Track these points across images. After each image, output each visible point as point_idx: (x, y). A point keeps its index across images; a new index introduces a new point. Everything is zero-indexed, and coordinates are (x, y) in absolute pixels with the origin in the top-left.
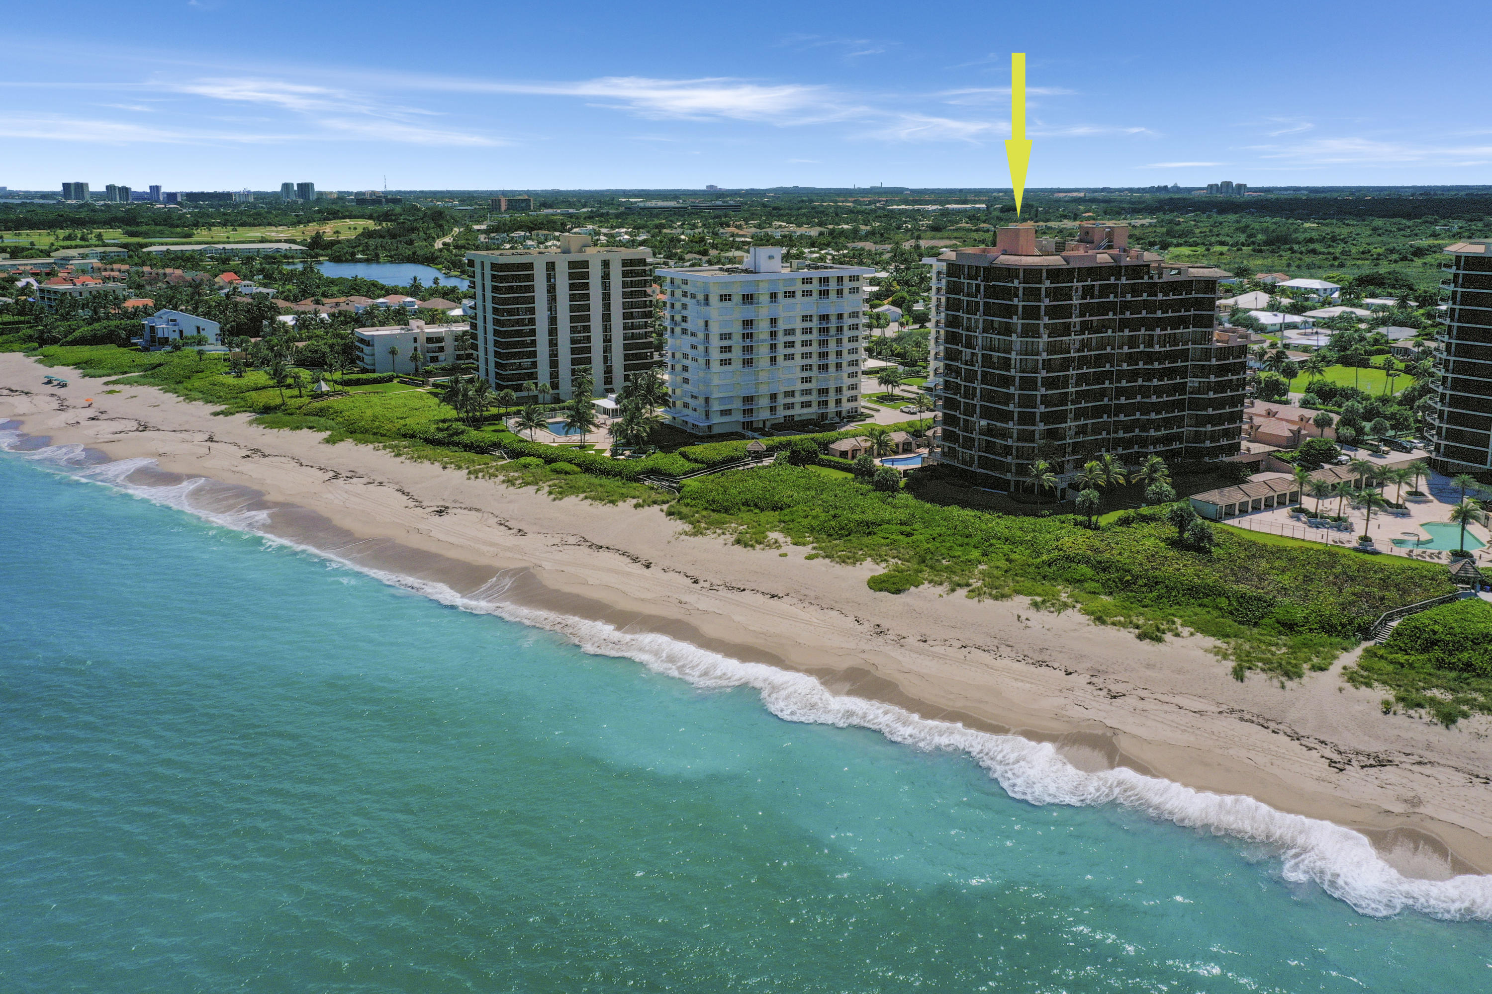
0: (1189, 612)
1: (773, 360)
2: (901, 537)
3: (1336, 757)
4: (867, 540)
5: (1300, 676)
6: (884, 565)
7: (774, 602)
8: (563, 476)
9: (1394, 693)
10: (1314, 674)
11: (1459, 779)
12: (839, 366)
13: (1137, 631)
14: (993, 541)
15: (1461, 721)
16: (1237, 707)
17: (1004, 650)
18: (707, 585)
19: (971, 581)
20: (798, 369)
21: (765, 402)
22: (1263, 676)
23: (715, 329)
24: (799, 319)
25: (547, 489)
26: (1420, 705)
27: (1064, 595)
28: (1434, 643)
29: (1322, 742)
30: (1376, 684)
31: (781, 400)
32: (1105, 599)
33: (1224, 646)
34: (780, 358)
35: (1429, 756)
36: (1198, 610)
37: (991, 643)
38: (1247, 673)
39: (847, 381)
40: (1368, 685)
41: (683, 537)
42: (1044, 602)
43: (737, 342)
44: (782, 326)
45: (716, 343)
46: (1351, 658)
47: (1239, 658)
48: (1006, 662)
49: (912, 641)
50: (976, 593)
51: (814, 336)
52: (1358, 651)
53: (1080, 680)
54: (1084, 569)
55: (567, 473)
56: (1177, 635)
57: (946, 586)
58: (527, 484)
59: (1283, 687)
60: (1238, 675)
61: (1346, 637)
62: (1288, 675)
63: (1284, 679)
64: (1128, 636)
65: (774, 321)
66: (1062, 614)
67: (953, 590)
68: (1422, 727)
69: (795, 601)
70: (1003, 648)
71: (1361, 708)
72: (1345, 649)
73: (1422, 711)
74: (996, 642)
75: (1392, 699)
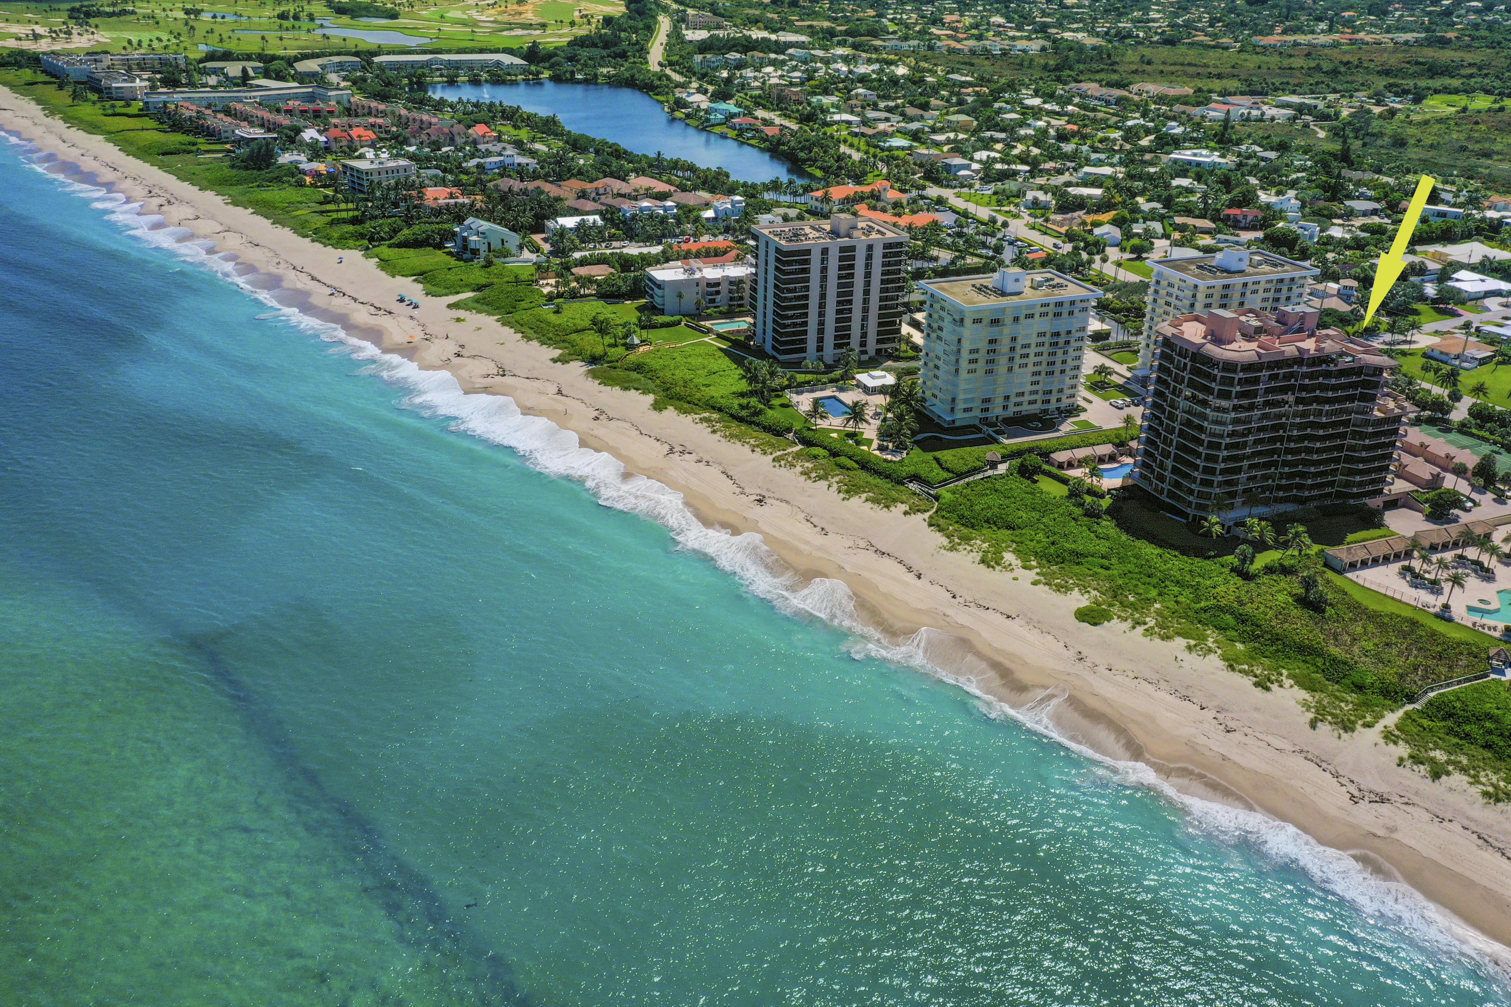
0: (1295, 666)
1: (1010, 369)
2: (1101, 570)
3: (1356, 793)
4: (1076, 569)
5: (1353, 730)
6: (1086, 596)
7: (1009, 621)
8: (844, 471)
9: (1409, 751)
10: (1363, 730)
11: (1427, 817)
12: (1063, 372)
13: (1255, 679)
14: (1167, 583)
15: (1444, 777)
16: (1305, 749)
17: (1163, 685)
18: (962, 600)
19: (1148, 619)
20: (1029, 375)
21: (999, 401)
22: (1329, 727)
23: (966, 346)
24: (1035, 335)
25: (835, 486)
26: (1422, 763)
27: (1211, 640)
28: (1451, 715)
29: (1352, 781)
30: (1401, 742)
31: (1014, 399)
32: (1239, 646)
33: (1310, 699)
34: (1016, 367)
35: (1415, 799)
36: (1301, 664)
37: (1153, 677)
38: (1319, 724)
39: (1068, 382)
40: (1395, 743)
41: (942, 551)
42: (1195, 646)
43: (982, 356)
44: (1021, 341)
45: (965, 356)
46: (1391, 719)
47: (1317, 712)
48: (1162, 694)
49: (1102, 669)
50: (1149, 632)
51: (1046, 349)
52: (1400, 713)
53: (1209, 714)
54: (1228, 618)
55: (848, 469)
56: (1281, 686)
57: (1129, 623)
58: (820, 479)
59: (1339, 737)
60: (1313, 725)
61: (1396, 701)
62: (1346, 729)
63: (1341, 732)
64: (1247, 682)
65: (1014, 339)
66: (1207, 657)
67: (1134, 628)
68: (1418, 779)
69: (1023, 623)
70: (1162, 682)
71: (1383, 759)
72: (1392, 711)
73: (1422, 767)
74: (1158, 676)
75: (1406, 756)
